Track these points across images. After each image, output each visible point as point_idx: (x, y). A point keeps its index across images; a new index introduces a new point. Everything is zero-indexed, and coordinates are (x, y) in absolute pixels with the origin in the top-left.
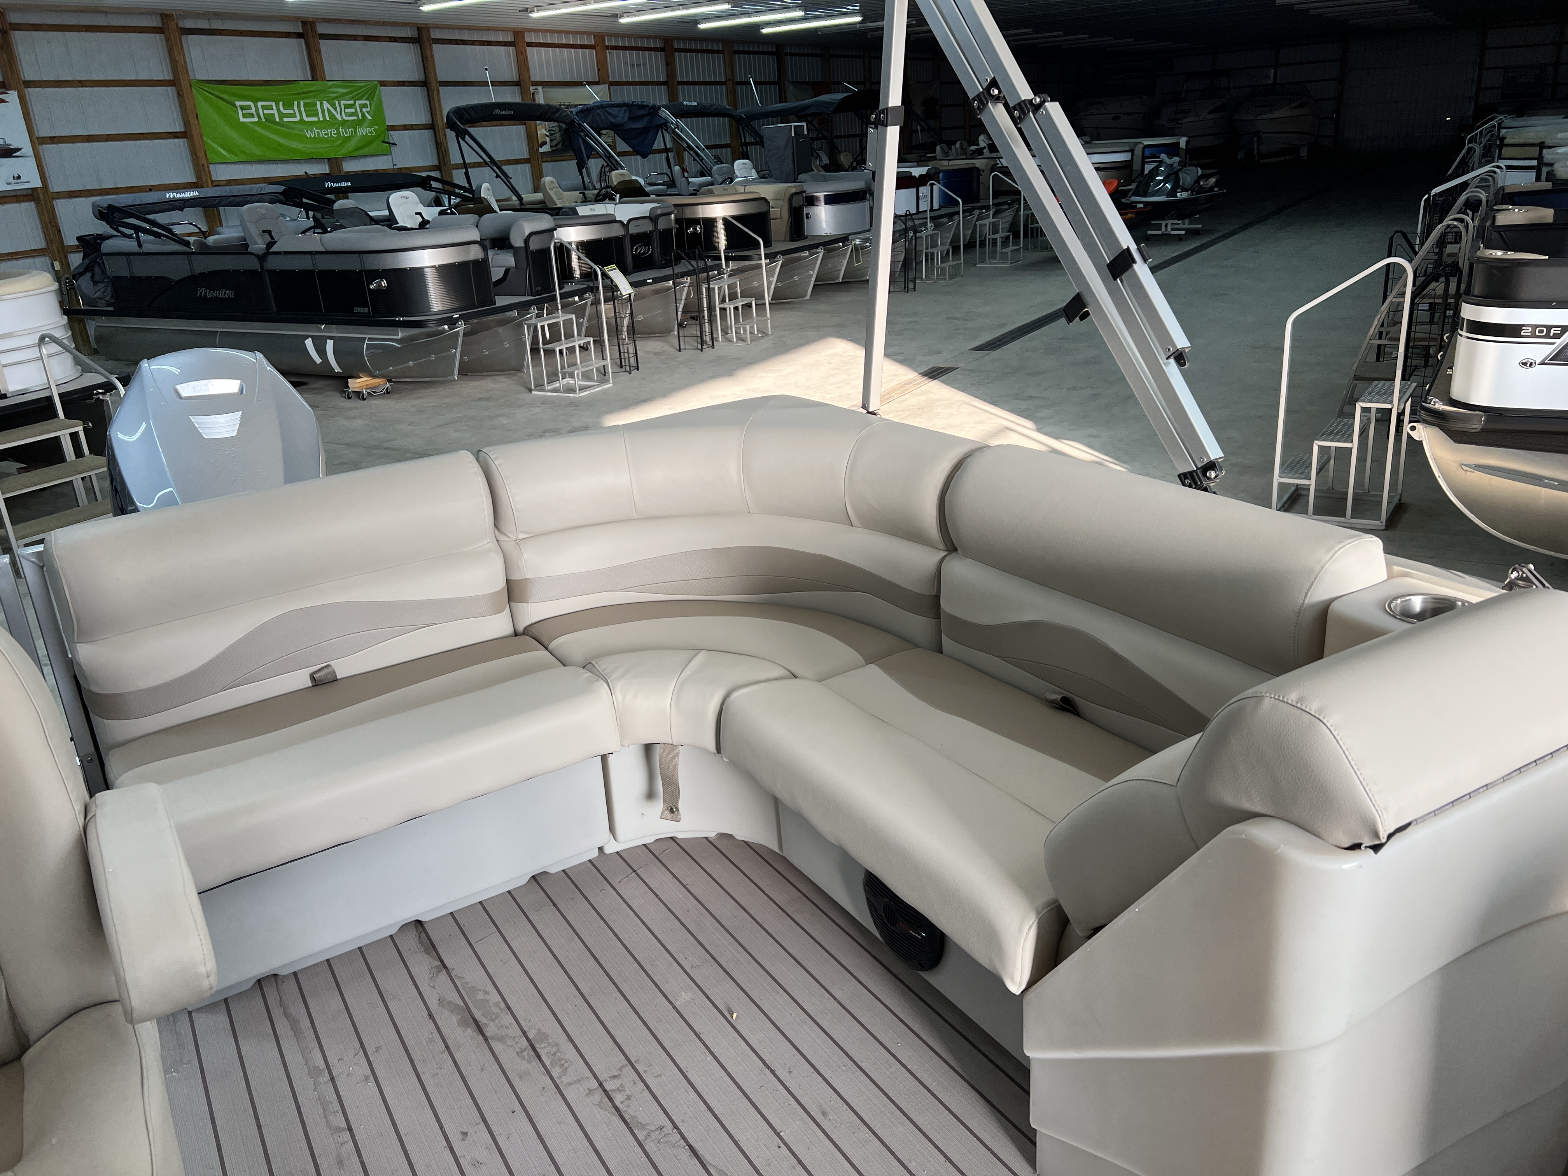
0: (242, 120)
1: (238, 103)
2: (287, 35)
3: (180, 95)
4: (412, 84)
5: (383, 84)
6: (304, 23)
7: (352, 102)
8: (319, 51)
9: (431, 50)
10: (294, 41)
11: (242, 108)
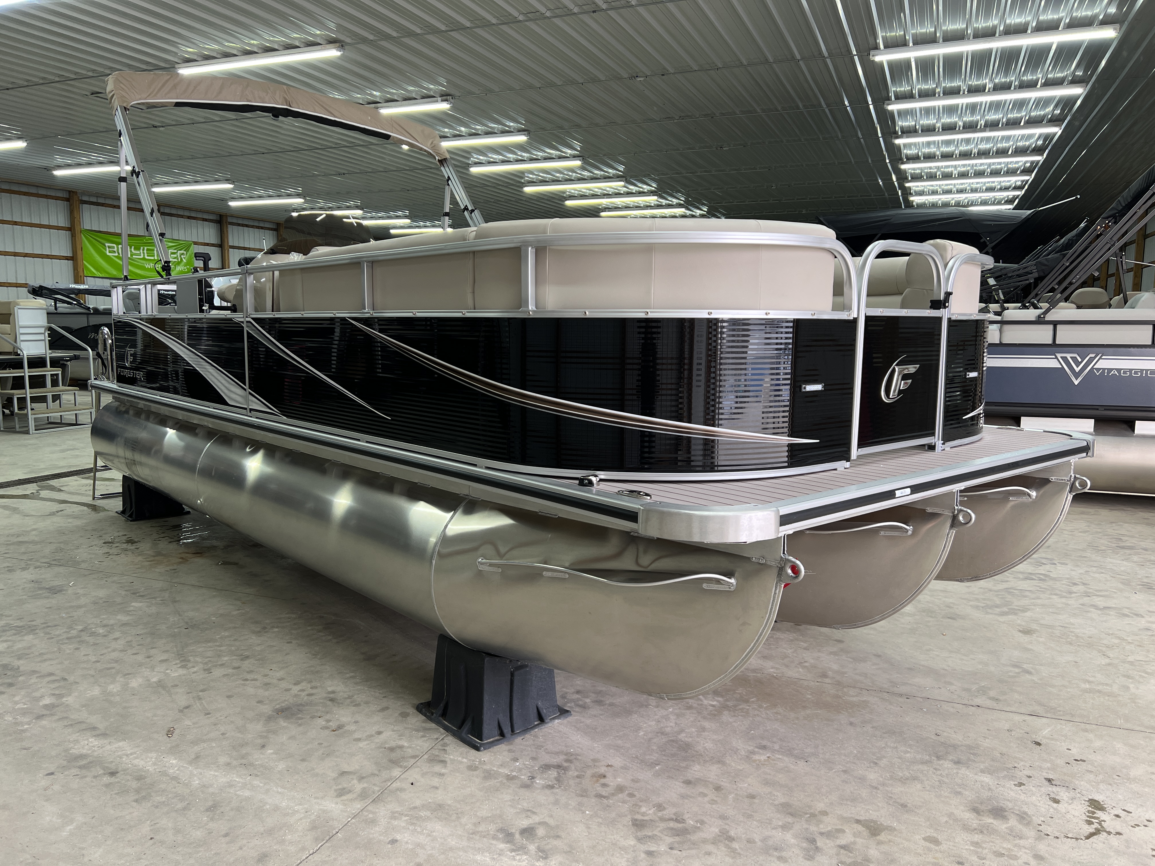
0: (108, 254)
1: (107, 245)
3: (73, 236)
4: (212, 245)
5: (195, 243)
7: (176, 251)
9: (227, 227)
11: (109, 247)
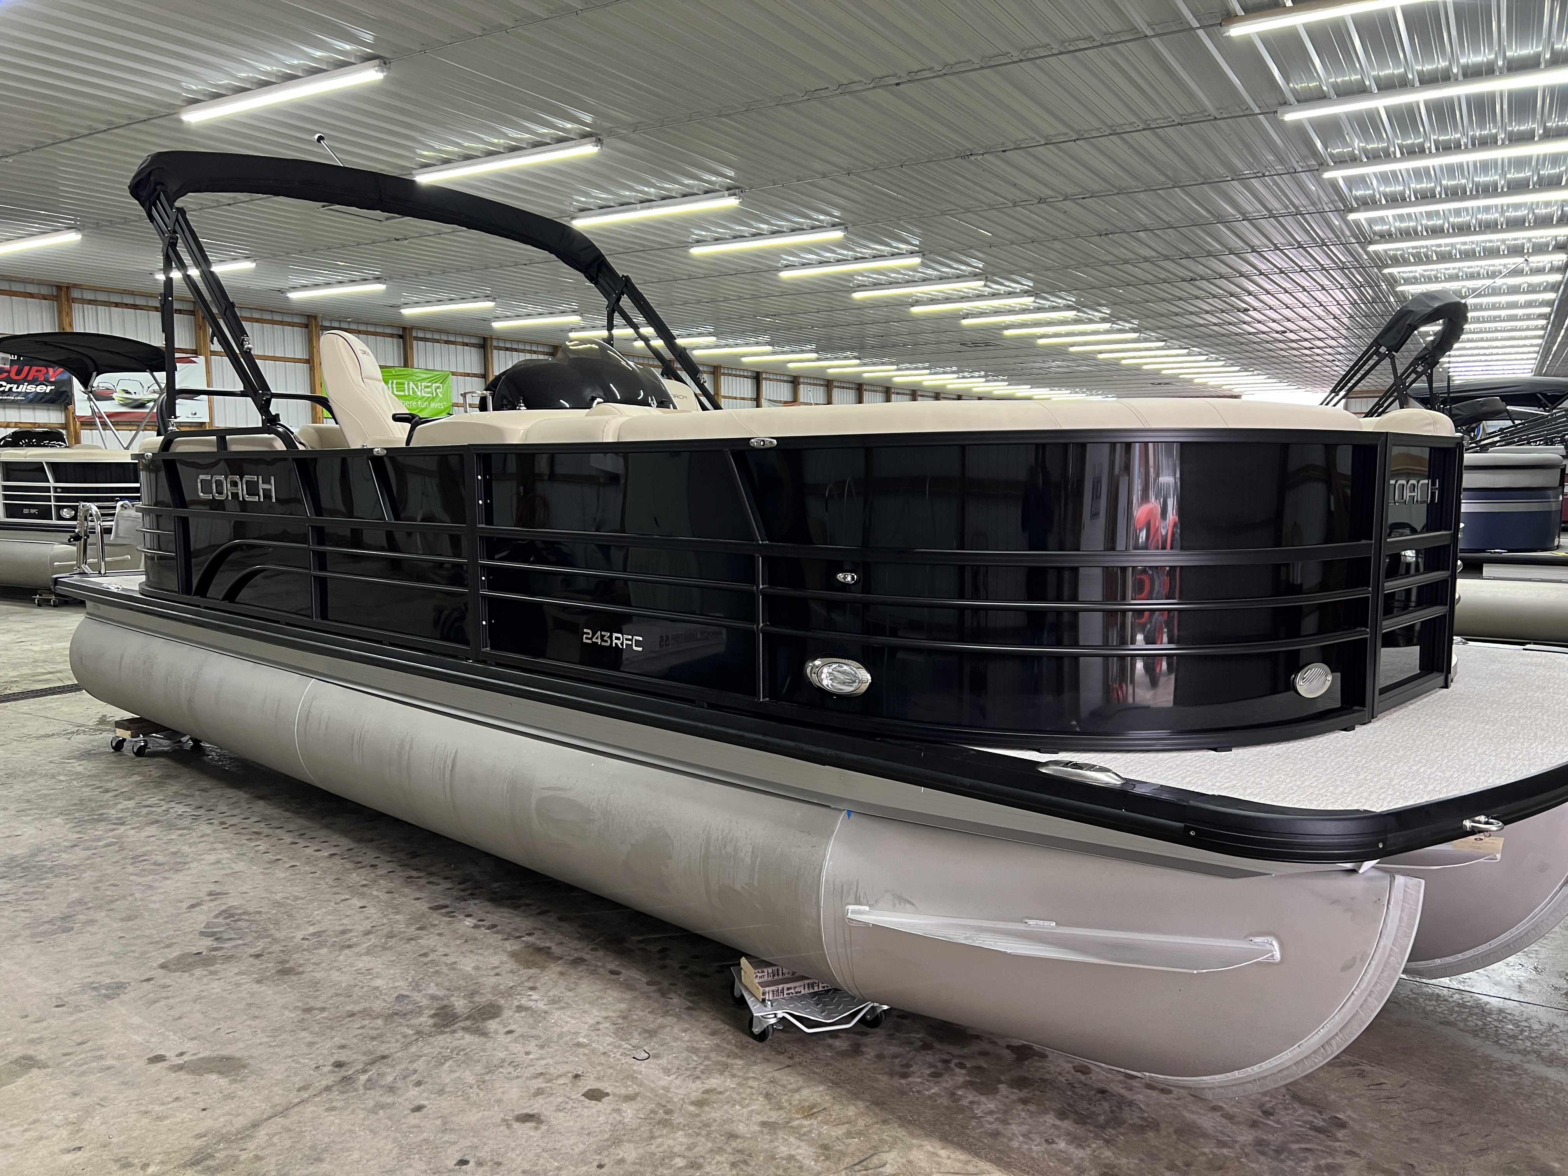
2: (391, 336)
4: (475, 375)
5: (454, 374)
6: (404, 329)
7: (430, 384)
8: (411, 348)
10: (395, 340)
